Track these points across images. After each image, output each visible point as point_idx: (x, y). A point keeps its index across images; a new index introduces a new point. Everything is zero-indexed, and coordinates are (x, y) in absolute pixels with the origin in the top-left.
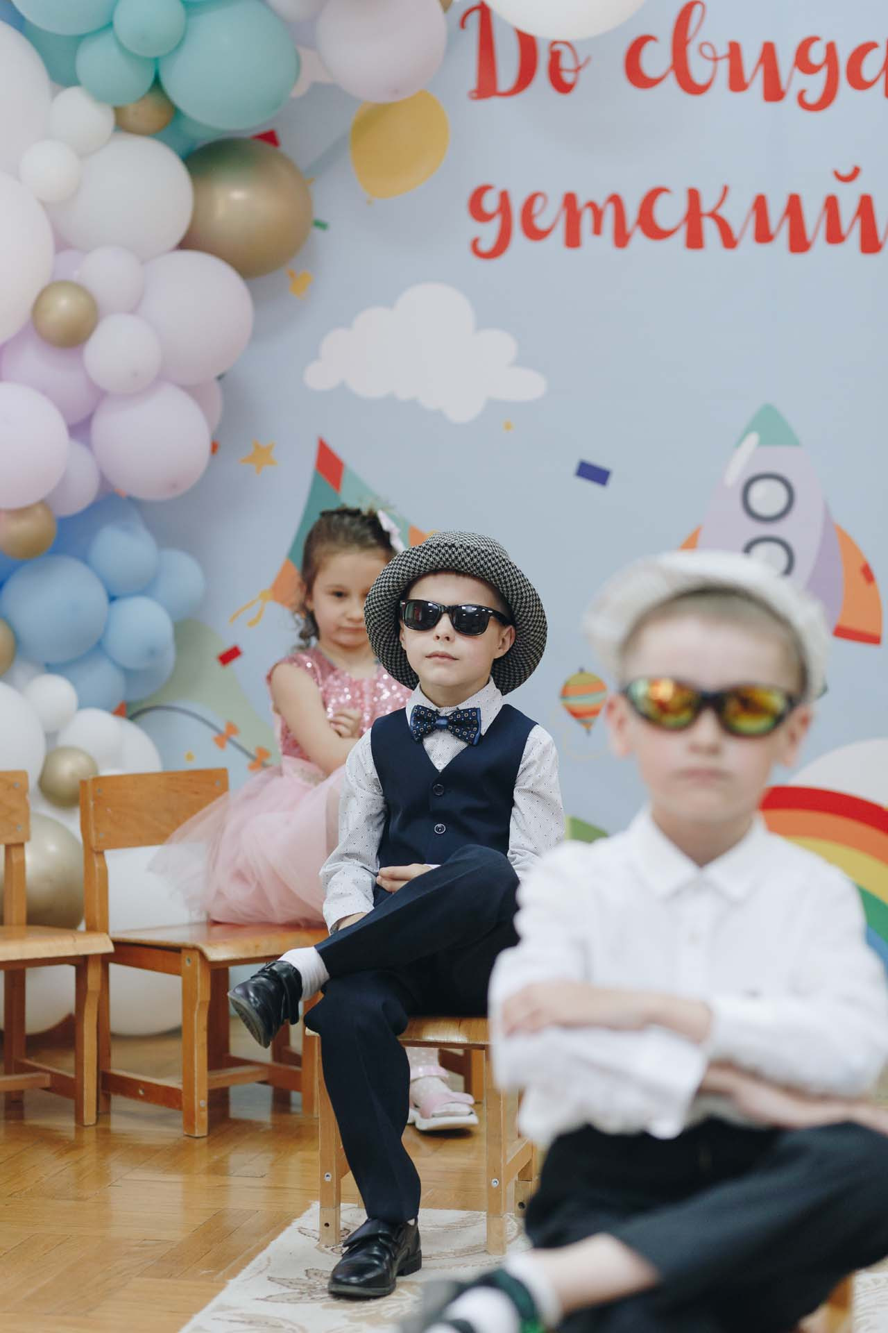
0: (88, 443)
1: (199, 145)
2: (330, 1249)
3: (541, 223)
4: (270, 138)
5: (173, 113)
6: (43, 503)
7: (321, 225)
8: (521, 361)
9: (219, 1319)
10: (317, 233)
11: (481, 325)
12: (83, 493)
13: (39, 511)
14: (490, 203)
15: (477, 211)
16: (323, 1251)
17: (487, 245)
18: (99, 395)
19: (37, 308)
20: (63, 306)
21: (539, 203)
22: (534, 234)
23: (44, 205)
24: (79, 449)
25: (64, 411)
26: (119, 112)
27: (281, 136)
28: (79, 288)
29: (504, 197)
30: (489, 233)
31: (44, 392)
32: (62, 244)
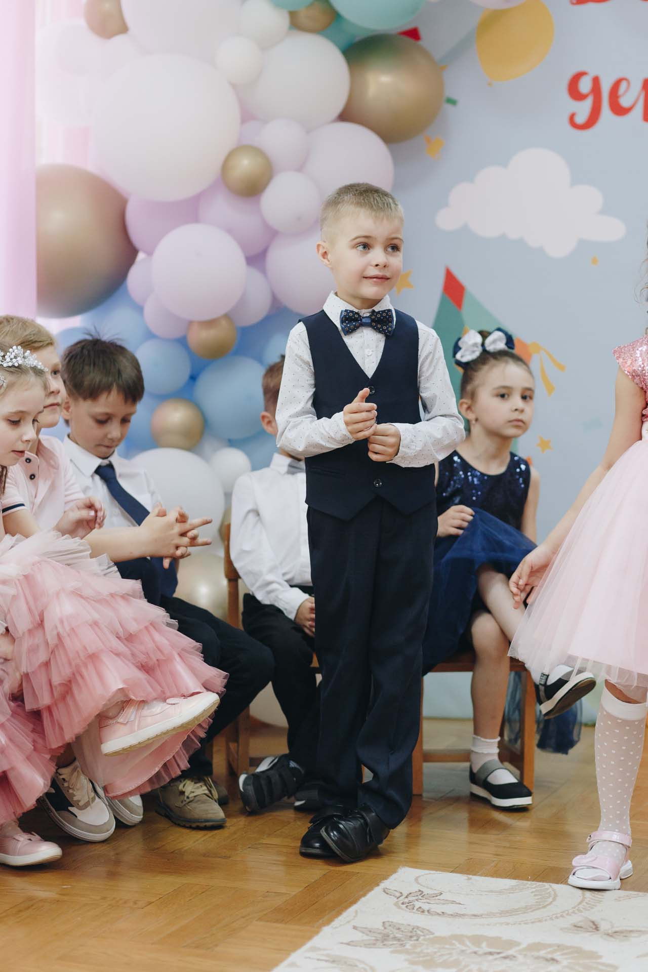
0: (263, 270)
1: (357, 39)
2: (405, 905)
3: (625, 102)
4: (413, 34)
5: (334, 16)
6: (227, 316)
7: (452, 102)
8: (606, 211)
9: (310, 958)
10: (448, 107)
11: (576, 180)
12: (258, 308)
13: (224, 323)
14: (585, 86)
15: (574, 92)
16: (399, 908)
17: (581, 119)
18: (272, 234)
19: (225, 167)
20: (245, 165)
21: (623, 86)
22: (619, 110)
23: (234, 86)
24: (255, 274)
25: (243, 246)
26: (293, 15)
27: (422, 32)
28: (258, 152)
29: (596, 81)
30: (583, 110)
31: (230, 231)
32: (247, 116)
